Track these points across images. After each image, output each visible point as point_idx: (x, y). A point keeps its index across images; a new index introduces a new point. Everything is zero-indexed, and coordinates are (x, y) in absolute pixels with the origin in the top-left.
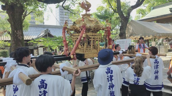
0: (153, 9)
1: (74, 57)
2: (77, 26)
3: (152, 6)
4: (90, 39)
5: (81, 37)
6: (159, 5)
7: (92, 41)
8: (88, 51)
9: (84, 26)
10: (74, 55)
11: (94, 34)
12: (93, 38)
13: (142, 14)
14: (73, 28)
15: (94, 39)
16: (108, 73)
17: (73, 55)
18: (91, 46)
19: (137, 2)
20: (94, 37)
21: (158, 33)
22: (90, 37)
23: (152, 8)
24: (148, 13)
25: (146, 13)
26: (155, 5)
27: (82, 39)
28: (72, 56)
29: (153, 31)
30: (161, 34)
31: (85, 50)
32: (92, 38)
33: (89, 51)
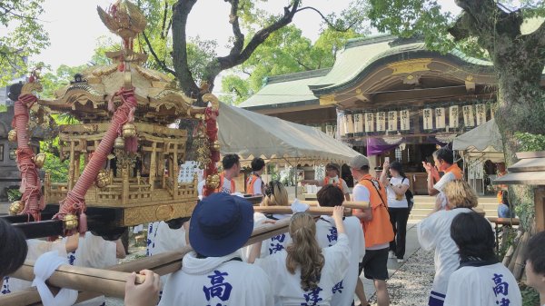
0: (269, 81)
1: (79, 220)
2: (94, 93)
3: (265, 75)
4: (146, 149)
5: (116, 135)
6: (282, 72)
7: (153, 156)
8: (136, 196)
9: (127, 93)
10: (78, 215)
11: (159, 129)
12: (159, 145)
13: (238, 94)
14: (71, 100)
15: (159, 150)
16: (213, 295)
17: (76, 212)
18: (147, 175)
19: (233, 49)
20: (160, 140)
21: (293, 149)
22: (148, 138)
23: (265, 79)
24: (253, 94)
25: (250, 92)
26: (273, 72)
27: (119, 142)
28: (70, 220)
29: (280, 141)
30: (302, 151)
31: (125, 194)
32: (155, 145)
33: (143, 195)
